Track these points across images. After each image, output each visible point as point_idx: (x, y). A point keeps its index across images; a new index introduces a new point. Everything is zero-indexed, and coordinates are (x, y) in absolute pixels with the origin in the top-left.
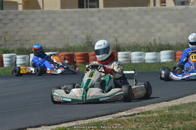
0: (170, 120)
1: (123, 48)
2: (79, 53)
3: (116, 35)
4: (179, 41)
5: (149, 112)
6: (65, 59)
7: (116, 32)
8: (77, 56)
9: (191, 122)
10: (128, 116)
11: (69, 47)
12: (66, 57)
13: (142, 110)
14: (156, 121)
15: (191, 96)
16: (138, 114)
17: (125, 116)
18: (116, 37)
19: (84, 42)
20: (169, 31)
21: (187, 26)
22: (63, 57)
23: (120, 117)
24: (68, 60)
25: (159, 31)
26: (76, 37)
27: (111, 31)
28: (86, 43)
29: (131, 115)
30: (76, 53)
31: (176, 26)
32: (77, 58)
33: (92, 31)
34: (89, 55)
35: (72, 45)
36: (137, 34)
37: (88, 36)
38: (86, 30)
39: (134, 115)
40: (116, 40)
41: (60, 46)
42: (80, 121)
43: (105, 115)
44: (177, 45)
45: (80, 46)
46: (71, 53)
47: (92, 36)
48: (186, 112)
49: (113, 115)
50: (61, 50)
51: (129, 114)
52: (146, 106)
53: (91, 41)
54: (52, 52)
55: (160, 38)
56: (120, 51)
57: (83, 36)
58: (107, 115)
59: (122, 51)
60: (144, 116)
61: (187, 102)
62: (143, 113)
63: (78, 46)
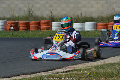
0: (97, 76)
1: (57, 19)
2: (22, 22)
3: (51, 9)
4: (100, 15)
5: (80, 70)
6: (11, 26)
7: (51, 6)
8: (21, 24)
9: (114, 78)
10: (64, 72)
11: (14, 17)
12: (13, 25)
13: (75, 68)
14: (87, 77)
15: (112, 58)
16: (71, 71)
17: (61, 72)
18: (51, 10)
19: (26, 13)
20: (92, 6)
21: (107, 3)
22: (9, 25)
23: (58, 73)
24: (14, 27)
25: (85, 6)
26: (20, 9)
27: (47, 5)
28: (28, 14)
29: (66, 72)
30: (20, 22)
31: (98, 3)
32: (21, 25)
33: (33, 5)
34: (30, 24)
35: (17, 15)
36: (68, 8)
37: (29, 9)
38: (29, 4)
39: (68, 71)
40: (51, 13)
41: (8, 16)
42: (27, 75)
43: (46, 71)
44: (98, 18)
45: (23, 16)
46: (16, 21)
47: (33, 9)
48: (109, 70)
49: (52, 71)
50: (8, 19)
51: (65, 71)
52: (78, 65)
53: (32, 12)
54: (1, 20)
55: (85, 12)
56: (54, 21)
57: (26, 9)
58: (48, 71)
59: (56, 21)
60: (76, 72)
61: (109, 63)
62: (75, 70)
63: (22, 16)
